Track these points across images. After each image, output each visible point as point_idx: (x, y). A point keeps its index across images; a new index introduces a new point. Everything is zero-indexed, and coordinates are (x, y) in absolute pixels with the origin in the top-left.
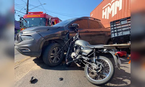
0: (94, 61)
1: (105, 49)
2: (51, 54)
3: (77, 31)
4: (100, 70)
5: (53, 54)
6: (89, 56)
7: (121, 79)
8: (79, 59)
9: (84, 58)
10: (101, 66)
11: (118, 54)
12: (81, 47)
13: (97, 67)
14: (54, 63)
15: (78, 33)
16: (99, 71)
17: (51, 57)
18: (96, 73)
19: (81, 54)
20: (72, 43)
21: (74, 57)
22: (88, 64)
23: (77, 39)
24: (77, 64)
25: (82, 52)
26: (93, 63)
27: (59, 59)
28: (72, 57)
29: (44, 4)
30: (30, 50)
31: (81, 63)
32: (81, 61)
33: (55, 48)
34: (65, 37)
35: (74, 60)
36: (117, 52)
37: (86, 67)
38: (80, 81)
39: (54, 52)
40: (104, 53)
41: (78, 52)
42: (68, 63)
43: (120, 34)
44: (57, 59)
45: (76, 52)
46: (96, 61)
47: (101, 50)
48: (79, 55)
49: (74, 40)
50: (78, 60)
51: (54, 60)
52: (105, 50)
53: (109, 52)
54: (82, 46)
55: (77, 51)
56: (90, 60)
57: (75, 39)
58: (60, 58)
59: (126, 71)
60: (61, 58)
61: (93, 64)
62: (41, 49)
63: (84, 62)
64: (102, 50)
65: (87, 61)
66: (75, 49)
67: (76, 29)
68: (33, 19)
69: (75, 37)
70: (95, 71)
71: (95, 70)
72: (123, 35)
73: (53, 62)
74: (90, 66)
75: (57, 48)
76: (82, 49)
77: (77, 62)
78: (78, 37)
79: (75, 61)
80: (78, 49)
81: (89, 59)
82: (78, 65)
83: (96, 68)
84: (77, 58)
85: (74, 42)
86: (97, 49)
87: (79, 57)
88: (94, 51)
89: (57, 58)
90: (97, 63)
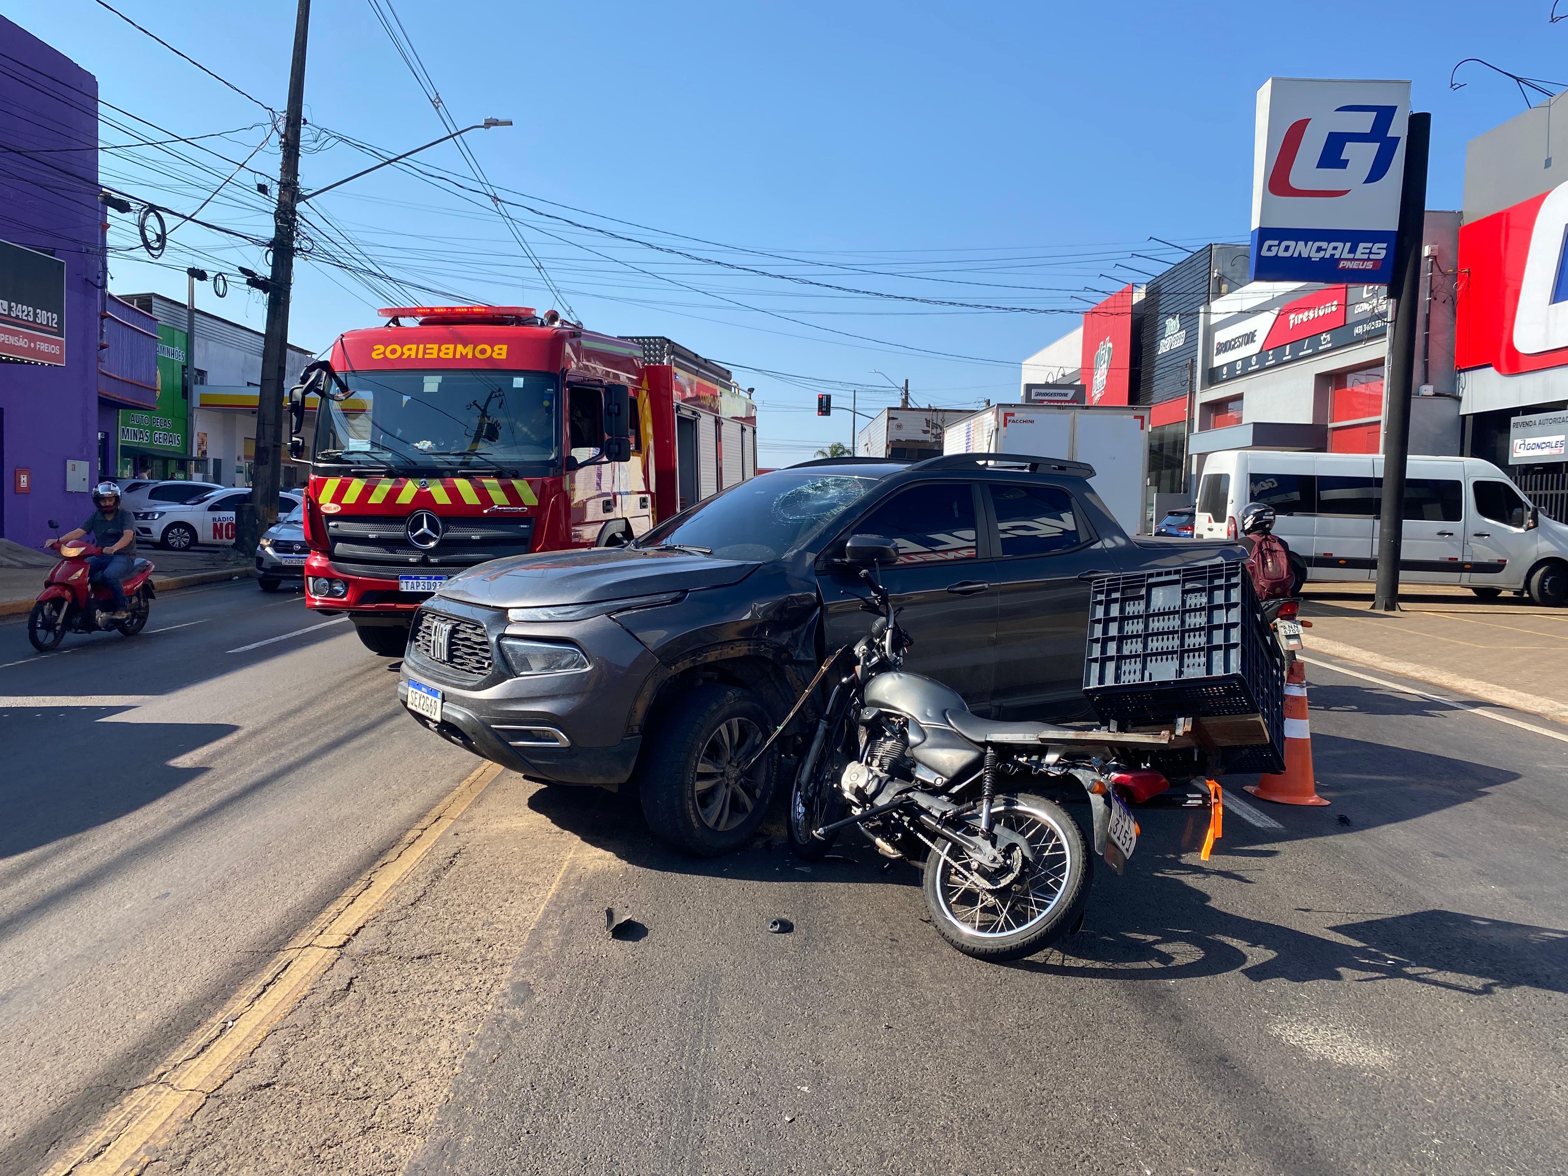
0: (983, 824)
1: (1055, 750)
2: (701, 768)
3: (884, 601)
4: (1011, 877)
5: (709, 768)
6: (955, 789)
7: (1151, 938)
8: (893, 806)
9: (924, 806)
10: (1017, 854)
11: (1117, 785)
12: (906, 723)
13: (995, 859)
14: (713, 831)
15: (887, 616)
16: (1004, 882)
17: (701, 786)
18: (989, 891)
19: (908, 776)
20: (843, 685)
21: (859, 792)
22: (948, 839)
23: (884, 667)
24: (879, 841)
25: (914, 762)
26: (975, 834)
27: (747, 800)
28: (848, 795)
29: (489, 124)
30: (563, 740)
31: (905, 831)
32: (906, 819)
33: (723, 728)
34: (795, 638)
35: (857, 811)
36: (1115, 775)
37: (932, 863)
38: (892, 940)
39: (714, 752)
40: (1044, 775)
41: (887, 761)
42: (821, 830)
43: (1131, 675)
44: (736, 805)
45: (873, 757)
46: (991, 824)
47: (1029, 757)
48: (891, 779)
49: (858, 669)
50: (884, 813)
51: (716, 807)
52: (1051, 758)
53: (1072, 771)
54: (917, 723)
55: (880, 753)
56: (957, 815)
57: (868, 658)
58: (751, 795)
59: (1211, 904)
60: (758, 793)
61: (973, 839)
62: (636, 729)
63: (921, 827)
64: (1035, 758)
65: (939, 820)
66: (863, 738)
67: (877, 591)
68: (431, 384)
69: (870, 644)
70: (985, 884)
71: (983, 872)
72: (1147, 680)
73: (711, 823)
74: (957, 851)
75: (735, 721)
76: (913, 738)
77: (876, 831)
78: (887, 643)
79: (863, 818)
80: (890, 738)
81: (951, 810)
82: (884, 847)
83: (986, 862)
84: (882, 801)
85: (861, 685)
86: (1005, 751)
87: (892, 792)
88: (987, 762)
89: (735, 797)
90: (995, 836)
